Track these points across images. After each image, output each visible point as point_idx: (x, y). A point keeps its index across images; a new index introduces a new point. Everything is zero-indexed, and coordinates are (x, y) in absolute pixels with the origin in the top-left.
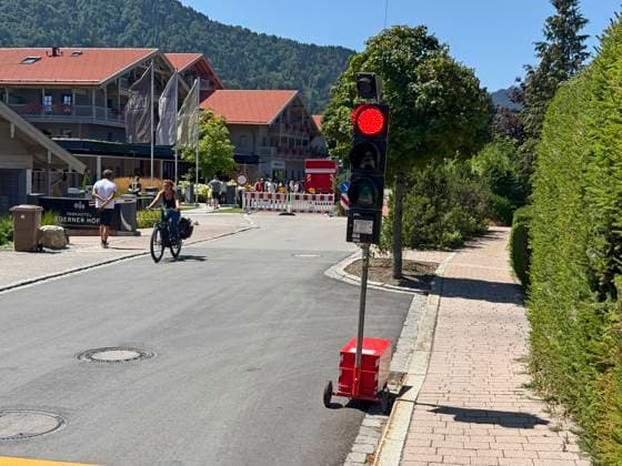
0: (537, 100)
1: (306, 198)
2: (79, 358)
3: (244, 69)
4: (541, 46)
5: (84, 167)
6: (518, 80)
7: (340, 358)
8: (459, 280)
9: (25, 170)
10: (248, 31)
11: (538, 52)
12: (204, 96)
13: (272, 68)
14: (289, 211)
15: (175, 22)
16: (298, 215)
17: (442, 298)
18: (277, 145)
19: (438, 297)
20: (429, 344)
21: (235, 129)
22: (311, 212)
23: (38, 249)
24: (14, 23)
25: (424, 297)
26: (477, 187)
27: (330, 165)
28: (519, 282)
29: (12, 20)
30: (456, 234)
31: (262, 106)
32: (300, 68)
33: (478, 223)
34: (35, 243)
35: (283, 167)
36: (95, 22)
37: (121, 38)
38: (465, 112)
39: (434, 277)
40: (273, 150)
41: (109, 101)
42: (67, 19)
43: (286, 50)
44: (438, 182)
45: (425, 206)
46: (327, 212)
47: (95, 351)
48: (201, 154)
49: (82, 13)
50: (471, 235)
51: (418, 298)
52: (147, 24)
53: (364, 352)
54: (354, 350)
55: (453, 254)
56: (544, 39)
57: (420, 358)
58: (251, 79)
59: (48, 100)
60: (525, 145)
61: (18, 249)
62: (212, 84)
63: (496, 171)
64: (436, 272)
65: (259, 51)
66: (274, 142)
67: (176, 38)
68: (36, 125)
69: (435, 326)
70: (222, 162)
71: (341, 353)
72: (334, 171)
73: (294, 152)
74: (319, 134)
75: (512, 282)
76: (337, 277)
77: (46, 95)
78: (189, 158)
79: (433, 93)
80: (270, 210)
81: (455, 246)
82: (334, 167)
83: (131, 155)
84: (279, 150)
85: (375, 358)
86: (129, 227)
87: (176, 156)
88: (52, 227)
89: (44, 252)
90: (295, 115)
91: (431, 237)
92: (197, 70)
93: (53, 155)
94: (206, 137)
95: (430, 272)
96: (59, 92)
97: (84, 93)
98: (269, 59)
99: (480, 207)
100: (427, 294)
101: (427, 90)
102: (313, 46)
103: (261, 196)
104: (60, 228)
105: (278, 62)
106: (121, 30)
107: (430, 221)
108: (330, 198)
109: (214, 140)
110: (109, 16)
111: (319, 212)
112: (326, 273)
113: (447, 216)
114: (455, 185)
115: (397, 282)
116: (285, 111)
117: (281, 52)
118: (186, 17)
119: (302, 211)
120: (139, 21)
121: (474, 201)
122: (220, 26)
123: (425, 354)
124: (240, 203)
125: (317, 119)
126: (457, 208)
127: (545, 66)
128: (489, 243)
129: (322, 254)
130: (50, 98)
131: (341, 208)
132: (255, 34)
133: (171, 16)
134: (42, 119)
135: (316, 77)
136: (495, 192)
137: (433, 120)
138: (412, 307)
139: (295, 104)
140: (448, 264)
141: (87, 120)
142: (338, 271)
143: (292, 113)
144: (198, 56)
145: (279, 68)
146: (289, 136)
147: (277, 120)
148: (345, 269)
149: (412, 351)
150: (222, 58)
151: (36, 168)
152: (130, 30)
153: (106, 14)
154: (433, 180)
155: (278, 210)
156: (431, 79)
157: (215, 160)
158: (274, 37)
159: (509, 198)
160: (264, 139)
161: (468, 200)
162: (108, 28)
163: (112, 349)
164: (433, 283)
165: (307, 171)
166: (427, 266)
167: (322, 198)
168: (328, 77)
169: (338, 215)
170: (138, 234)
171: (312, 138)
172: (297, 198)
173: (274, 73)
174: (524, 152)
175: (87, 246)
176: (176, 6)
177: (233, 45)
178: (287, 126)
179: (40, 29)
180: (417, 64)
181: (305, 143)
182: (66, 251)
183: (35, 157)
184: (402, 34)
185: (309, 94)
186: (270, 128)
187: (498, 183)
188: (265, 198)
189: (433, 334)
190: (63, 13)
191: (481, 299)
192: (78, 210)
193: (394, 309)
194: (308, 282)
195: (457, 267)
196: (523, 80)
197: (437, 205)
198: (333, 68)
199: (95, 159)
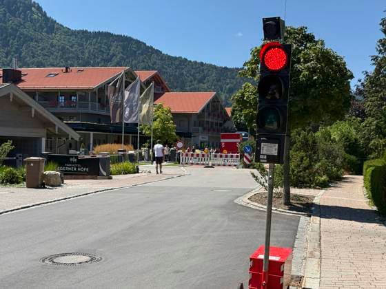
0: (374, 92)
1: (221, 156)
2: (43, 261)
3: (183, 82)
4: (375, 58)
6: (359, 81)
7: (250, 264)
8: (331, 207)
9: (39, 139)
10: (186, 60)
11: (373, 62)
12: (157, 96)
13: (200, 81)
14: (210, 165)
15: (142, 55)
16: (216, 168)
17: (322, 219)
18: (203, 126)
19: (318, 218)
20: (317, 253)
21: (176, 116)
22: (224, 165)
23: (42, 186)
24: (46, 57)
25: (308, 218)
26: (336, 147)
27: (238, 137)
28: (375, 208)
29: (46, 55)
30: (324, 178)
31: (193, 102)
32: (218, 81)
33: (338, 171)
34: (40, 182)
35: (207, 139)
36: (95, 55)
39: (313, 205)
40: (201, 128)
41: (99, 99)
42: (78, 55)
43: (209, 71)
44: (310, 143)
45: (302, 158)
46: (235, 166)
47: (57, 256)
48: (155, 130)
49: (86, 51)
50: (334, 179)
51: (304, 219)
52: (125, 57)
53: (271, 258)
54: (262, 257)
55: (323, 191)
56: (377, 54)
57: (312, 264)
58: (188, 88)
59: (62, 99)
60: (366, 122)
61: (28, 187)
62: (163, 89)
63: (348, 138)
64: (314, 201)
65: (193, 71)
66: (201, 124)
67: (143, 65)
68: (54, 114)
69: (320, 239)
70: (168, 135)
71: (251, 259)
72: (239, 141)
73: (214, 130)
74: (229, 119)
75: (370, 209)
76: (243, 203)
77: (61, 96)
78: (147, 133)
79: (313, 71)
80: (198, 164)
81: (324, 185)
83: (110, 132)
84: (204, 129)
85: (280, 264)
86: (105, 174)
87: (139, 132)
88: (52, 172)
89: (46, 188)
90: (214, 107)
91: (307, 179)
92: (155, 79)
93: (59, 128)
94: (158, 119)
95: (310, 202)
96: (69, 94)
97: (84, 94)
98: (198, 76)
99: (339, 161)
100: (310, 216)
101: (308, 69)
102: (226, 68)
103: (192, 155)
104: (58, 173)
105: (204, 78)
107: (306, 168)
108: (237, 157)
109: (163, 121)
110: (103, 52)
111: (230, 165)
112: (235, 201)
113: (317, 166)
114: (322, 145)
115: (287, 207)
116: (208, 105)
117: (206, 72)
118: (149, 52)
119: (219, 165)
120: (121, 55)
121: (334, 157)
122: (169, 58)
123: (316, 261)
124: (179, 161)
125: (229, 110)
126: (324, 160)
127: (378, 71)
129: (233, 190)
130: (63, 97)
131: (244, 163)
132: (191, 61)
133: (140, 52)
134: (58, 110)
135: (228, 87)
136: (347, 152)
138: (300, 225)
139: (215, 101)
140: (320, 197)
141: (85, 111)
142: (244, 200)
143: (213, 106)
144: (154, 72)
145: (205, 81)
146: (210, 120)
147: (203, 111)
148: (249, 199)
149: (305, 258)
150: (170, 76)
151: (49, 137)
152: (115, 60)
153: (101, 51)
154: (307, 141)
155: (203, 164)
156: (312, 60)
157: (164, 134)
158: (202, 63)
159: (357, 157)
160: (195, 122)
161: (330, 155)
162: (102, 60)
163: (70, 254)
164: (313, 209)
165: (222, 141)
166: (307, 197)
167: (232, 156)
168: (234, 86)
169: (243, 168)
170: (111, 178)
171: (225, 122)
172: (216, 156)
173: (201, 84)
174: (366, 126)
175: (75, 185)
176: (142, 45)
177: (176, 68)
178: (209, 114)
179: (62, 60)
180: (300, 52)
181: (221, 125)
182: (60, 188)
183: (47, 130)
184: (288, 32)
185: (223, 97)
186: (199, 116)
187: (349, 146)
188: (195, 156)
189: (320, 245)
190: (76, 50)
192: (73, 163)
193: (287, 226)
194: (222, 207)
195: (328, 199)
196: (363, 81)
197: (310, 158)
198: (238, 81)
199: (90, 134)
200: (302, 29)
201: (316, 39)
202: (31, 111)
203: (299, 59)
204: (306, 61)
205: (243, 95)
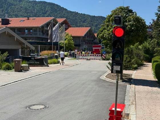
0: (156, 28)
1: (93, 55)
2: (26, 108)
3: (77, 23)
4: (157, 14)
5: (35, 48)
6: (150, 23)
7: (109, 112)
8: (139, 79)
9: (19, 49)
10: (77, 13)
11: (156, 15)
12: (66, 29)
13: (84, 22)
14: (89, 59)
15: (59, 11)
16: (91, 60)
17: (136, 86)
18: (85, 42)
19: (134, 85)
20: (134, 102)
21: (74, 37)
22: (95, 59)
23: (21, 71)
24: (19, 12)
25: (130, 85)
26: (141, 52)
27: (100, 46)
28: (157, 80)
29: (18, 11)
30: (136, 66)
31: (81, 32)
32: (91, 22)
33: (141, 62)
34: (20, 69)
35: (87, 47)
36: (39, 11)
37: (45, 15)
38: (141, 31)
39: (132, 79)
40: (84, 43)
41: (42, 31)
42: (32, 11)
43: (87, 17)
44: (130, 51)
45: (127, 58)
46: (99, 59)
47: (31, 106)
48: (66, 44)
49: (36, 9)
50: (140, 66)
51: (128, 86)
52: (52, 12)
54: (114, 109)
55: (135, 71)
56: (157, 12)
58: (78, 25)
59: (26, 31)
60: (153, 40)
61: (15, 71)
62: (68, 26)
63: (145, 47)
64: (132, 77)
65: (80, 18)
66: (84, 41)
67: (59, 15)
69: (135, 96)
70: (71, 46)
71: (110, 110)
72: (100, 48)
73: (90, 43)
74: (96, 38)
75: (155, 80)
76: (104, 79)
77: (26, 30)
78: (62, 45)
79: (132, 25)
80: (84, 59)
81: (136, 69)
82: (100, 47)
83: (47, 45)
84: (86, 43)
85: (121, 112)
86: (46, 64)
87: (59, 45)
88: (25, 65)
89: (22, 72)
90: (90, 34)
91: (129, 66)
92: (65, 22)
93: (26, 45)
94: (67, 40)
95: (130, 77)
96: (29, 29)
97: (36, 29)
98: (83, 20)
99: (142, 58)
100: (131, 84)
101: (130, 24)
102: (94, 16)
103: (81, 55)
104: (27, 65)
105: (85, 20)
106: (46, 13)
107: (128, 62)
108: (100, 56)
109: (69, 40)
110: (43, 10)
111: (97, 59)
112: (100, 78)
113: (133, 60)
114: (135, 51)
115: (121, 81)
116: (87, 33)
117: (86, 18)
118: (62, 10)
119: (92, 59)
120: (50, 11)
121: (140, 56)
122: (71, 12)
123: (134, 106)
124: (76, 57)
125: (96, 35)
126: (136, 58)
127: (158, 19)
128: (145, 68)
129: (99, 72)
130: (27, 30)
131: (103, 58)
132: (79, 13)
133: (58, 10)
134: (25, 36)
135: (95, 24)
136: (145, 53)
137: (132, 33)
138: (127, 89)
139: (90, 31)
140: (135, 74)
141: (36, 36)
142: (104, 77)
143: (89, 33)
144: (65, 19)
145: (85, 22)
146: (88, 39)
147: (85, 35)
148: (106, 77)
149: (130, 105)
150: (71, 20)
151: (22, 48)
152: (48, 13)
154: (129, 50)
155: (86, 59)
156: (132, 21)
157: (69, 46)
158: (84, 14)
159: (149, 55)
160: (82, 40)
161: (138, 55)
162: (42, 13)
163: (36, 105)
164: (132, 81)
165: (93, 48)
166: (129, 75)
167: (98, 55)
168: (98, 24)
169: (102, 60)
170: (48, 66)
171: (94, 39)
172: (91, 55)
173: (84, 23)
174: (153, 42)
175: (34, 70)
176: (59, 7)
177: (74, 16)
178: (88, 37)
179: (25, 13)
180: (127, 17)
181: (93, 41)
182: (28, 71)
183: (22, 46)
184: (122, 9)
185: (93, 29)
186: (84, 37)
187: (145, 51)
188: (82, 56)
189: (135, 98)
190: (31, 9)
191: (147, 86)
192: (32, 60)
193: (122, 90)
194: (95, 81)
195: (138, 75)
196: (151, 23)
197: (130, 57)
198: (99, 21)
199: (38, 46)
200: (127, 7)
201: (133, 11)
202: (15, 39)
203: (126, 20)
204: (129, 21)
205: (103, 35)
